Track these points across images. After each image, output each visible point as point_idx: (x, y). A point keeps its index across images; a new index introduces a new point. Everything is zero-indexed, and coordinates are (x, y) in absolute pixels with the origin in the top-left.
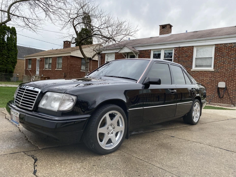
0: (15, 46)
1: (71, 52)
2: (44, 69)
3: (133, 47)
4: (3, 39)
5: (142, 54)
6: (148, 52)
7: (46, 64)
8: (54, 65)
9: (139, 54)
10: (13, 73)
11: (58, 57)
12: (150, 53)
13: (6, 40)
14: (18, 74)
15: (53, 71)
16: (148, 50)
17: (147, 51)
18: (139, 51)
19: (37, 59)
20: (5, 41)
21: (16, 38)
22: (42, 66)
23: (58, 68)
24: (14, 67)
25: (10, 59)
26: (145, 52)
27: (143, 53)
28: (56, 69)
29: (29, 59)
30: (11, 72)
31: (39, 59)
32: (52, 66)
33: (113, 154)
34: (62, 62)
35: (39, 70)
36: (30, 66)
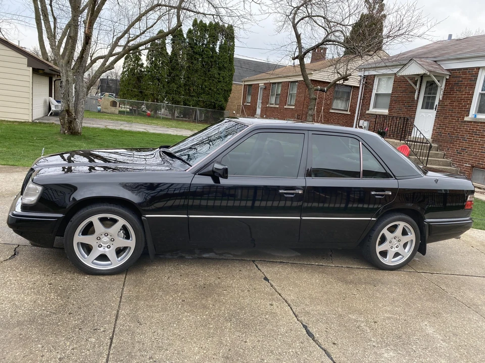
0: (229, 61)
1: (312, 72)
2: (267, 106)
3: (435, 61)
4: (213, 49)
5: (456, 77)
6: (469, 74)
7: (273, 95)
8: (283, 98)
9: (448, 78)
10: (224, 110)
11: (292, 82)
12: (474, 76)
13: (217, 49)
14: (234, 112)
15: (282, 110)
16: (472, 69)
17: (469, 72)
18: (448, 70)
19: (260, 85)
20: (216, 53)
21: (234, 45)
22: (266, 100)
23: (289, 104)
24: (226, 100)
25: (220, 85)
26: (464, 73)
27: (459, 77)
28: (285, 107)
29: (249, 85)
30: (222, 108)
31: (263, 85)
32: (281, 100)
33: (102, 278)
34: (296, 92)
35: (260, 107)
36: (249, 99)
